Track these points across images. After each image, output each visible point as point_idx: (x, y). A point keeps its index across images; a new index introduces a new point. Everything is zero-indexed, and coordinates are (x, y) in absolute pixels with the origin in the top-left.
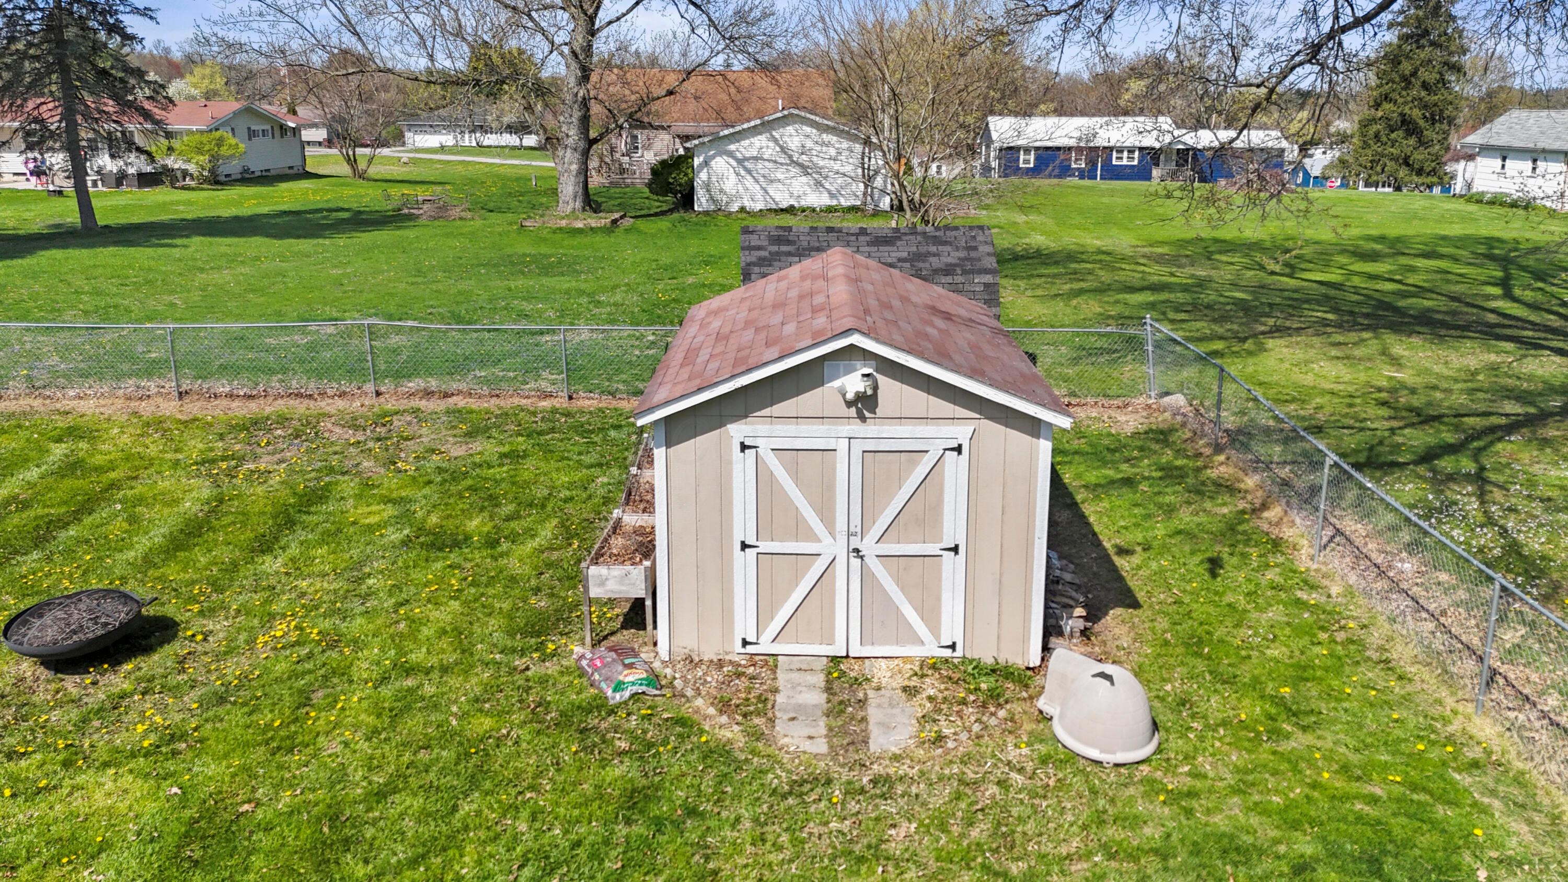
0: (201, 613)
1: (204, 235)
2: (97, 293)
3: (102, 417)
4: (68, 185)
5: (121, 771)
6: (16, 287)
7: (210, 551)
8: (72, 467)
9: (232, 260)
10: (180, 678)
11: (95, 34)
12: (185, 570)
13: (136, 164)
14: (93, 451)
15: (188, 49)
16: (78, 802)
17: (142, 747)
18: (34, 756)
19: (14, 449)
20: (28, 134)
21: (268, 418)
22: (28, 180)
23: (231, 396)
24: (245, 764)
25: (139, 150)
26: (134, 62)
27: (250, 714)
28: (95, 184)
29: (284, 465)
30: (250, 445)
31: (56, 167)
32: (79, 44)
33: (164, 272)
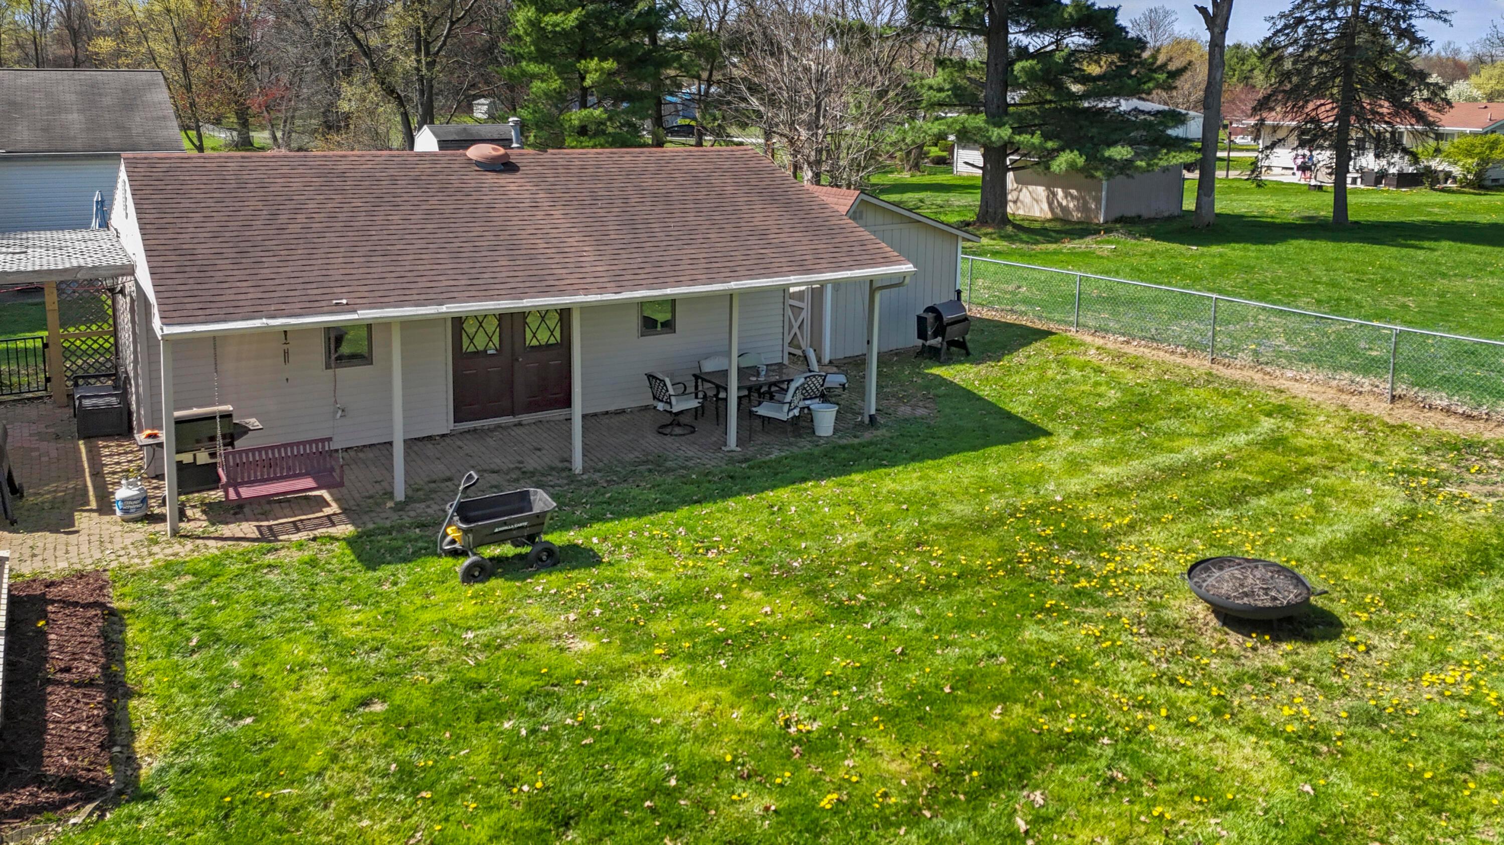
0: (1369, 624)
1: (1454, 240)
2: (1333, 284)
3: (1312, 403)
4: (1328, 181)
5: (1261, 743)
6: (1262, 269)
7: (1391, 564)
8: (1275, 442)
9: (1480, 269)
10: (1334, 679)
11: (1385, 38)
12: (1361, 573)
13: (1398, 164)
14: (1296, 434)
15: (1479, 50)
16: (1217, 752)
17: (1284, 730)
18: (1190, 690)
19: (1230, 413)
20: (1303, 132)
21: (1485, 444)
22: (1294, 174)
23: (1448, 411)
24: (1384, 801)
25: (1405, 151)
26: (1418, 64)
27: (1400, 751)
28: (1354, 181)
29: (1494, 500)
30: (1458, 468)
31: (1321, 164)
32: (1367, 49)
33: (1404, 273)
